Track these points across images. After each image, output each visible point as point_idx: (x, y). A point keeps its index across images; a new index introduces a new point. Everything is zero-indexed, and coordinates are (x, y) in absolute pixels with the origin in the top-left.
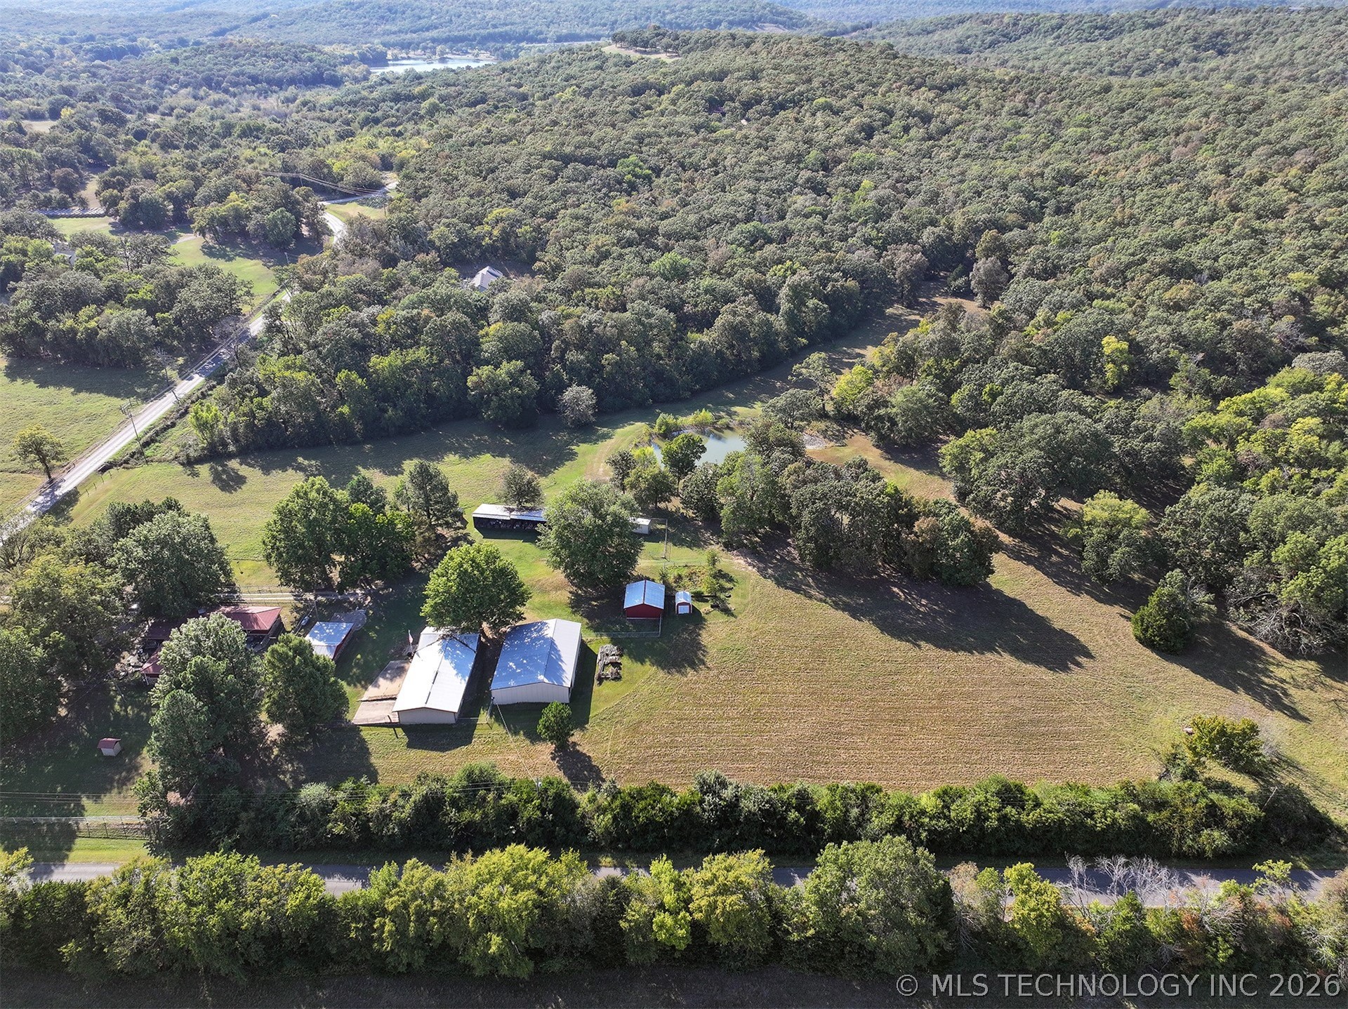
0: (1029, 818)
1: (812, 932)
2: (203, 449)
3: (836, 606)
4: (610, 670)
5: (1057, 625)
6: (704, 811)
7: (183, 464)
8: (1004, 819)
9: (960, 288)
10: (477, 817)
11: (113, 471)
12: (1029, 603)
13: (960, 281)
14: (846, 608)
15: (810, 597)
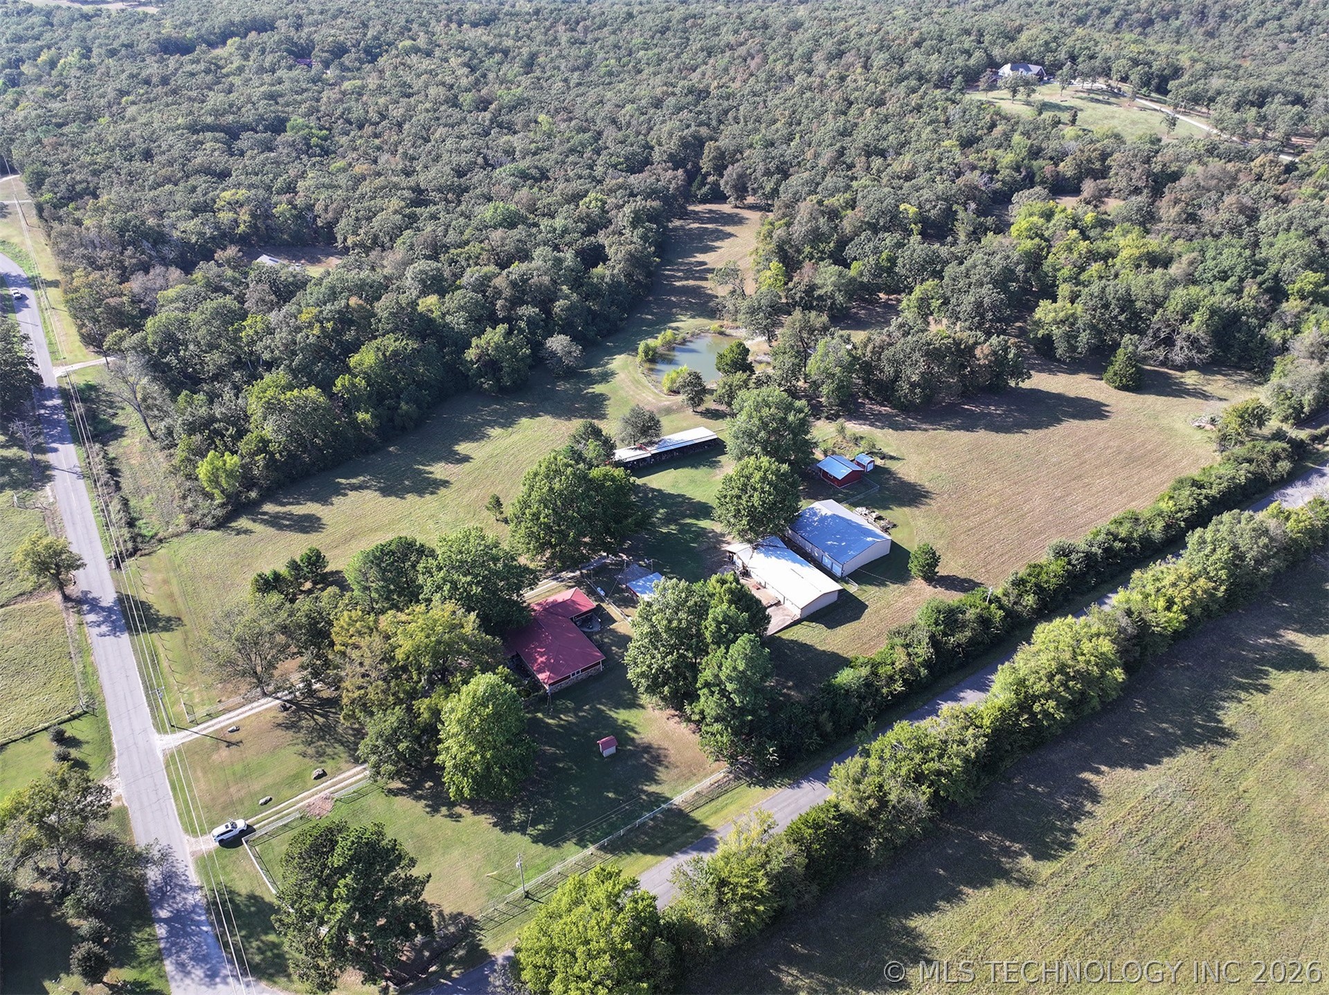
0: (1214, 492)
1: (1223, 588)
2: (223, 505)
3: (949, 429)
4: (882, 523)
5: (1072, 395)
6: (1074, 566)
7: (212, 528)
8: (1206, 497)
9: (706, 195)
10: (968, 634)
11: (129, 562)
12: (1041, 388)
13: (705, 189)
14: (958, 428)
15: (926, 430)
